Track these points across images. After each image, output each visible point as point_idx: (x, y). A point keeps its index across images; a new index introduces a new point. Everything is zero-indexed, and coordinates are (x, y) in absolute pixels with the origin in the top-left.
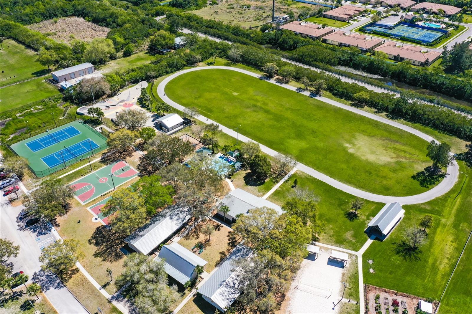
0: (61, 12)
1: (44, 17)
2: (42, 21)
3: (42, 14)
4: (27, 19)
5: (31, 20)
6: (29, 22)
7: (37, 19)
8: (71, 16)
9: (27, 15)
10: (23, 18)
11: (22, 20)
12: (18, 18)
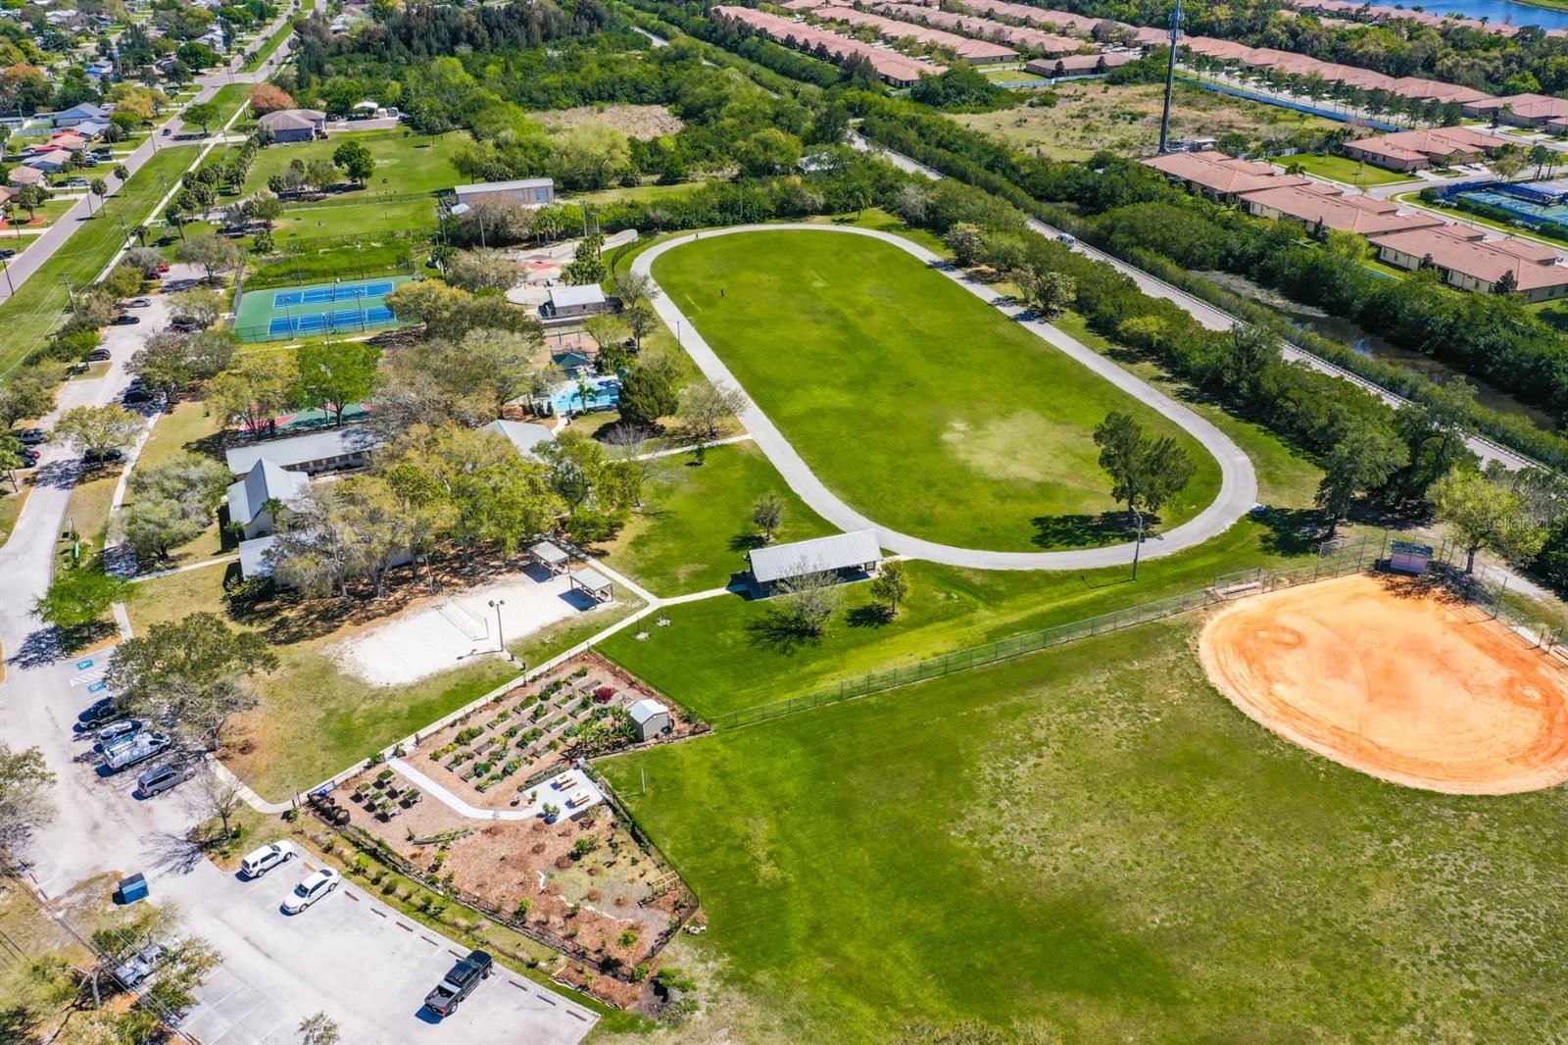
0: (630, 91)
1: (584, 99)
2: (575, 106)
3: (581, 92)
4: (542, 97)
5: (551, 102)
6: (543, 106)
7: (563, 100)
8: (650, 103)
9: (545, 89)
10: (535, 94)
11: (531, 100)
12: (523, 95)
